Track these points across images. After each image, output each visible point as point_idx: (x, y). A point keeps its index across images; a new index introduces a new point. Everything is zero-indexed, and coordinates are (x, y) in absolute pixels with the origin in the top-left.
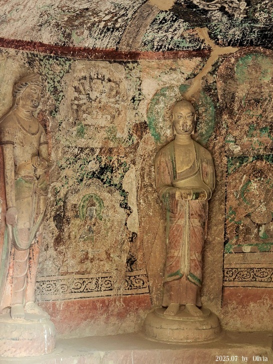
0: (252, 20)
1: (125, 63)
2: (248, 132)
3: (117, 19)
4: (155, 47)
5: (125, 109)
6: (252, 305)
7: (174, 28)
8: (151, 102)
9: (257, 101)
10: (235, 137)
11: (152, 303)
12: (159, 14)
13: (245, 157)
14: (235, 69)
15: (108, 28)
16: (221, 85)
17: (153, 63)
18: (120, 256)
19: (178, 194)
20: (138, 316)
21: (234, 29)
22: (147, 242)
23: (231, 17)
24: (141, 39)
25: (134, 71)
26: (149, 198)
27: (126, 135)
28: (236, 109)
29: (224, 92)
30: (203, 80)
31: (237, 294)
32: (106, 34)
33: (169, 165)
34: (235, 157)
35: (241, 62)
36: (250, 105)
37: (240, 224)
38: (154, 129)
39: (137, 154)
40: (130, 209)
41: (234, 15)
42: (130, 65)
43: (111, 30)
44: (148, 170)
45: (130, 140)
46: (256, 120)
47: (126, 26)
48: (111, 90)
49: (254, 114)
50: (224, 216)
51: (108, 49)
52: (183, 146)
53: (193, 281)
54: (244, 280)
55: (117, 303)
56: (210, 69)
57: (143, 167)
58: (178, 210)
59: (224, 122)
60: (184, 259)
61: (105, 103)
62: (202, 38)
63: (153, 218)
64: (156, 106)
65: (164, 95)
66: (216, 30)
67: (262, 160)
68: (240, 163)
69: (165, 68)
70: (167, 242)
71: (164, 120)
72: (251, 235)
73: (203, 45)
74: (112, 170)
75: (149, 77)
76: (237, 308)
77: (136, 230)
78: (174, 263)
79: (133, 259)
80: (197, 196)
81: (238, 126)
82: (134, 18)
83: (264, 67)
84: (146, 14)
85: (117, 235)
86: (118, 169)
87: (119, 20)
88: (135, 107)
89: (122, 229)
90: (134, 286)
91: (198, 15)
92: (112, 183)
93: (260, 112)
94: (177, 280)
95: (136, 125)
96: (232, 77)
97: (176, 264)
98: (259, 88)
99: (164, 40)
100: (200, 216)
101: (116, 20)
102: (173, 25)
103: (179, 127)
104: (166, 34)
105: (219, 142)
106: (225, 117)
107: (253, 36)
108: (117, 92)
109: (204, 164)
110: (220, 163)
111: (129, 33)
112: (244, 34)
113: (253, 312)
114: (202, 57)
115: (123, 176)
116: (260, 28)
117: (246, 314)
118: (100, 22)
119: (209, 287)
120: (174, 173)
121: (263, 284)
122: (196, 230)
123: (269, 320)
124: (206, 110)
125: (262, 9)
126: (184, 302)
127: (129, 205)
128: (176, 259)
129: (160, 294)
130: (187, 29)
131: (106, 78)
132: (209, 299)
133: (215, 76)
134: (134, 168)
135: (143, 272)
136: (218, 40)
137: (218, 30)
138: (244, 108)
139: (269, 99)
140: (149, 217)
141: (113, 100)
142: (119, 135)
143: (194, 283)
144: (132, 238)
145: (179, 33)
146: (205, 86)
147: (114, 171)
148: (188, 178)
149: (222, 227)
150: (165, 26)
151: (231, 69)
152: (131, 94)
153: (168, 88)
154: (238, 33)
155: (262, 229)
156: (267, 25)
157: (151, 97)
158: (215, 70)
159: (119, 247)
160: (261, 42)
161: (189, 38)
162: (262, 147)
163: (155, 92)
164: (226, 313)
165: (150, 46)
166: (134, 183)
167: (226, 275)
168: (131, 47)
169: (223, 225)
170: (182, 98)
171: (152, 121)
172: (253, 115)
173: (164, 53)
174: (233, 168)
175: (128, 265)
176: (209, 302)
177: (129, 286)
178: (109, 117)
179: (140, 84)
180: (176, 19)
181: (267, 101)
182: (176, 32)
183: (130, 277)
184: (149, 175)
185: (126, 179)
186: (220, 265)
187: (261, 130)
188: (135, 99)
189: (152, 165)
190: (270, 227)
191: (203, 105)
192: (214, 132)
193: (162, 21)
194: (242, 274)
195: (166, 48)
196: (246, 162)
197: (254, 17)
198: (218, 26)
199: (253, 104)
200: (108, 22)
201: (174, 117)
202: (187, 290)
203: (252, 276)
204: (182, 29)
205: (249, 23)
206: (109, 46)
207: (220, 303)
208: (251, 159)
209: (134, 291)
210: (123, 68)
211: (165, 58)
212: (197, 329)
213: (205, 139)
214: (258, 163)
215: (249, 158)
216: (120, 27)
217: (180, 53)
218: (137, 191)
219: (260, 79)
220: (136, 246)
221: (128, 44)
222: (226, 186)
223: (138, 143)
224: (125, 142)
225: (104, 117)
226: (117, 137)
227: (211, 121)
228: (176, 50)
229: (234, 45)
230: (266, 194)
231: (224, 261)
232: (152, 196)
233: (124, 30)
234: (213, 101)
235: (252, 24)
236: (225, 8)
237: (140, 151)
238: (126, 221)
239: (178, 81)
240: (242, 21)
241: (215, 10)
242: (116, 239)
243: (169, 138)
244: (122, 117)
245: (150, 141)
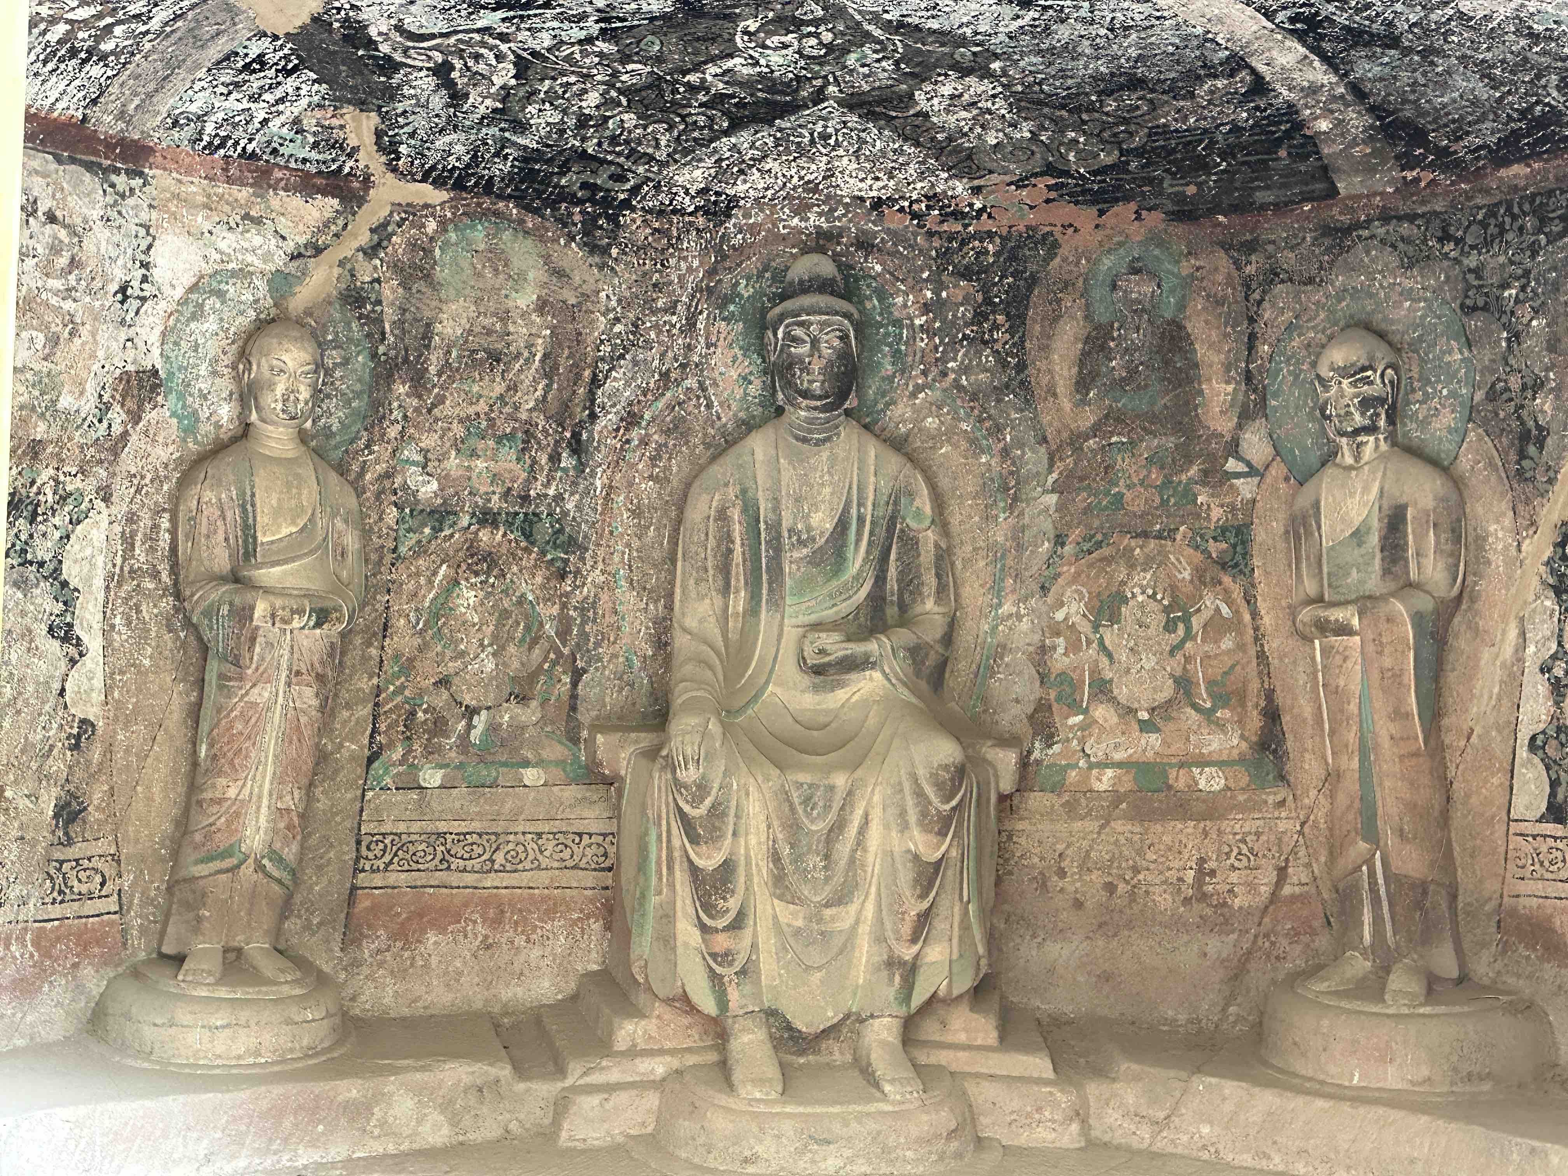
0: (511, 122)
1: (106, 171)
2: (462, 442)
3: (113, 25)
4: (206, 138)
5: (95, 319)
6: (431, 941)
7: (279, 93)
8: (177, 311)
9: (495, 357)
10: (425, 452)
11: (125, 944)
12: (249, 39)
13: (448, 513)
14: (437, 252)
15: (73, 47)
16: (394, 291)
17: (193, 188)
18: (33, 797)
19: (261, 609)
20: (79, 988)
21: (454, 136)
22: (127, 751)
23: (457, 97)
24: (167, 103)
25: (131, 201)
26: (144, 613)
27: (88, 405)
28: (433, 370)
29: (403, 314)
30: (340, 270)
31: (391, 908)
32: (62, 66)
33: (229, 515)
34: (422, 511)
35: (453, 236)
36: (476, 364)
37: (420, 705)
38: (181, 397)
39: (118, 469)
40: (79, 642)
41: (466, 96)
42: (121, 181)
43: (83, 55)
44: (150, 523)
45: (100, 421)
46: (487, 409)
47: (133, 54)
48: (55, 249)
49: (485, 392)
50: (375, 681)
51: (56, 114)
52: (279, 461)
53: (276, 874)
54: (415, 866)
55: (13, 948)
56: (364, 238)
57: (134, 514)
58: (255, 658)
59: (395, 404)
60: (259, 808)
61: (30, 289)
62: (353, 141)
63: (151, 677)
64: (193, 325)
65: (220, 294)
66: (402, 127)
67: (495, 525)
68: (433, 528)
69: (227, 209)
70: (203, 754)
71: (214, 373)
72: (448, 737)
73: (351, 163)
74: (35, 514)
75: (177, 231)
76: (388, 950)
77: (92, 712)
78: (223, 819)
79: (75, 806)
80: (322, 617)
81: (437, 420)
82: (168, 36)
83: (516, 263)
84: (209, 30)
85: (32, 724)
86: (54, 511)
87: (118, 30)
88: (128, 319)
89: (47, 708)
90: (72, 892)
91: (366, 72)
92: (29, 557)
93: (499, 388)
94: (227, 871)
95: (125, 377)
96: (428, 276)
97: (229, 823)
98: (501, 320)
99: (238, 124)
100: (320, 678)
101: (109, 28)
102: (279, 83)
103: (273, 401)
104: (251, 105)
105: (377, 461)
106: (401, 389)
107: (500, 168)
108: (73, 259)
109: (339, 524)
110: (376, 523)
111: (137, 77)
112: (475, 156)
113: (434, 961)
114: (343, 200)
115: (68, 537)
116: (526, 147)
117: (412, 965)
118: (53, 21)
119: (311, 889)
120: (245, 541)
121: (469, 879)
122: (303, 719)
123: (477, 980)
124: (346, 362)
125: (551, 98)
126: (239, 940)
127: (78, 631)
128: (229, 807)
129: (154, 914)
130: (318, 105)
131: (42, 208)
132: (307, 927)
133: (378, 262)
134: (105, 512)
135: (105, 846)
136: (398, 159)
137: (406, 129)
138: (458, 370)
139: (526, 354)
140: (139, 672)
141: (57, 284)
142: (66, 402)
143: (279, 882)
144: (78, 737)
145: (289, 111)
146: (348, 288)
147: (40, 518)
148: (293, 560)
149: (364, 711)
150: (255, 83)
151: (424, 249)
152: (118, 274)
153: (234, 274)
154: (459, 149)
155: (480, 721)
156: (548, 146)
157: (179, 293)
158: (379, 244)
159: (34, 765)
160: (517, 189)
161: (314, 134)
162: (499, 490)
163: (194, 280)
164: (356, 963)
165: (189, 131)
166: (100, 560)
167: (364, 852)
168: (128, 123)
169: (370, 706)
170: (273, 312)
171: (175, 370)
172: (481, 396)
173: (227, 163)
174: (413, 542)
175: (57, 826)
176: (306, 936)
177: (55, 894)
178: (40, 339)
179: (150, 247)
180: (295, 69)
181: (522, 361)
182: (281, 107)
183: (61, 863)
184: (151, 537)
185: (77, 547)
186: (348, 824)
187: (499, 440)
188: (129, 291)
189: (164, 510)
190: (502, 717)
191: (337, 345)
192: (366, 429)
193: (251, 63)
194: (412, 849)
195: (239, 149)
196: (451, 526)
197: (521, 115)
198: (411, 119)
199: (482, 362)
200: (80, 29)
201: (254, 367)
202: (252, 904)
203: (439, 856)
204: (304, 102)
205: (501, 130)
206: (60, 105)
207: (338, 937)
208: (465, 520)
209: (69, 910)
210: (98, 186)
211: (230, 180)
212: (289, 1022)
213: (336, 447)
214: (484, 535)
215: (459, 518)
216: (112, 53)
217: (278, 174)
218: (107, 587)
219: (506, 296)
220: (88, 763)
221: (122, 112)
222: (389, 591)
223: (125, 434)
224: (85, 427)
225: (24, 334)
226: (60, 406)
227: (358, 395)
228: (267, 161)
229: (439, 183)
230: (499, 625)
231: (362, 811)
232: (155, 606)
233: (124, 64)
234: (369, 335)
235: (507, 134)
236: (452, 68)
237: (128, 462)
238: (64, 681)
239: (267, 257)
240: (483, 118)
241: (421, 69)
242: (26, 738)
243: (223, 430)
244: (83, 344)
245: (163, 434)
